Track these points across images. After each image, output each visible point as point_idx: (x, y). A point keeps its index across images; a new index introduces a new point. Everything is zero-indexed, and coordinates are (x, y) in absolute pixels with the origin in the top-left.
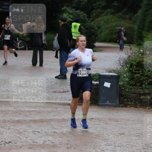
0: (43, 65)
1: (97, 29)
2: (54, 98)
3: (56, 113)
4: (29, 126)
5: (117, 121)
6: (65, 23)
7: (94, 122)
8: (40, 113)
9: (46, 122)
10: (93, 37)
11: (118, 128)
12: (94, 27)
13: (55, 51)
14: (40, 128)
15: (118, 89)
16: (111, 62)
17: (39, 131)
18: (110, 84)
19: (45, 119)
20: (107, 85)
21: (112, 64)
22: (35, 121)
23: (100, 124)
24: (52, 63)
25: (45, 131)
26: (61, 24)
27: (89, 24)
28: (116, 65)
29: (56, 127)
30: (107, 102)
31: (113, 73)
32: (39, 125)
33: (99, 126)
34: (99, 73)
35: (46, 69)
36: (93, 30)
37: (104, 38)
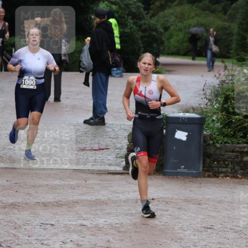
0: (61, 99)
1: (162, 30)
2: (80, 161)
3: (84, 190)
4: (35, 213)
5: (200, 204)
6: (103, 20)
7: (157, 205)
8: (55, 189)
9: (66, 207)
10: (155, 45)
11: (202, 217)
12: (157, 27)
13: (84, 73)
14: (55, 218)
15: (202, 142)
16: (189, 93)
17: (53, 223)
18: (186, 134)
19: (64, 200)
20: (181, 135)
21: (191, 97)
22: (45, 205)
23: (168, 210)
24: (78, 94)
25: (65, 223)
26: (95, 22)
27: (147, 22)
28: (197, 98)
29: (85, 216)
30: (181, 169)
31: (193, 113)
32: (54, 212)
33: (165, 212)
34: (166, 114)
35: (66, 107)
36: (154, 33)
37: (175, 47)
